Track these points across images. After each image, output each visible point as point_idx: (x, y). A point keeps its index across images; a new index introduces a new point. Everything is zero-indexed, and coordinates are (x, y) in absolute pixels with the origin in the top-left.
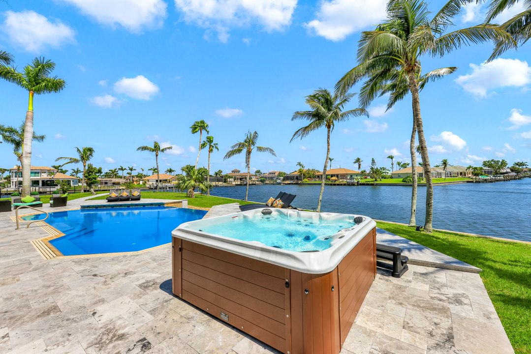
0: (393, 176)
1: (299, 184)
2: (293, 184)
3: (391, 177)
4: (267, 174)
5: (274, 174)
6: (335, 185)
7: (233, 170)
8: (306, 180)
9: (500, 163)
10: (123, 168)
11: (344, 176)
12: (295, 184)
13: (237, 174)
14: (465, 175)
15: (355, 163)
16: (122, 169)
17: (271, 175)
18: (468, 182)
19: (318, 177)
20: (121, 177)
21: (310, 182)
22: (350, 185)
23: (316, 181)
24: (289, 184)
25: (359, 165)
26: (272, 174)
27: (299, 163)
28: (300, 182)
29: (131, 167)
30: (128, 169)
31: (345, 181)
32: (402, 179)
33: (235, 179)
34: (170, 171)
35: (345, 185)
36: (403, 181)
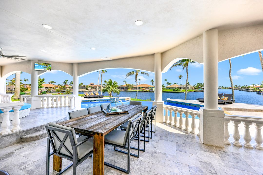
0: (167, 88)
1: (126, 91)
2: (123, 91)
3: (166, 89)
6: (144, 92)
7: (90, 83)
8: (129, 89)
9: (202, 84)
11: (147, 88)
13: (93, 85)
14: (192, 89)
15: (151, 82)
18: (195, 91)
19: (135, 88)
21: (131, 90)
22: (151, 92)
23: (134, 90)
24: (121, 91)
25: (153, 83)
27: (125, 81)
28: (126, 90)
31: (148, 90)
32: (173, 90)
33: (92, 88)
35: (149, 92)
36: (173, 91)
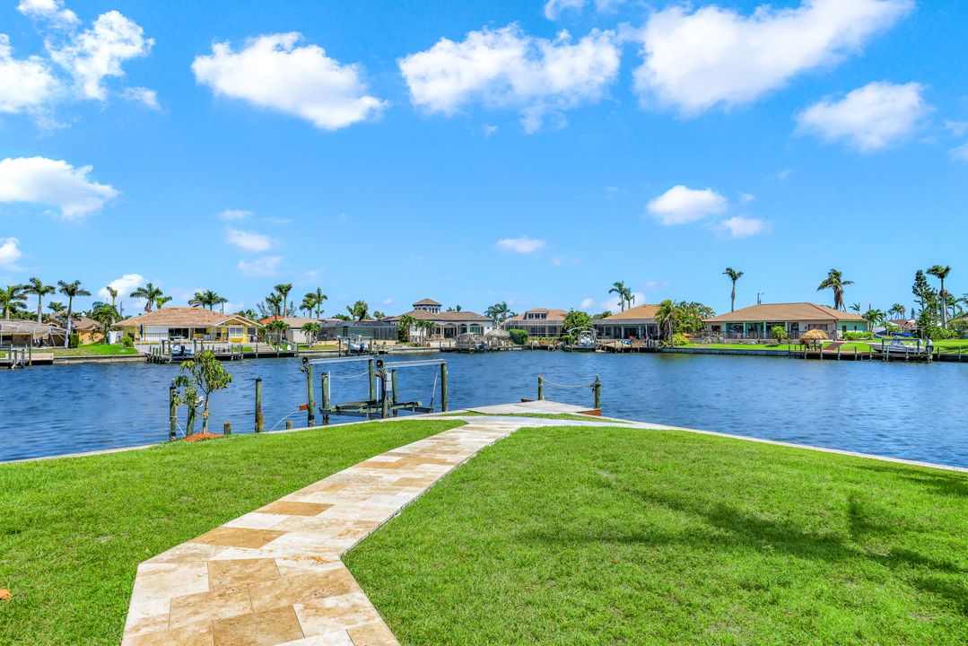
1: (658, 351)
2: (635, 350)
4: (519, 319)
5: (544, 316)
7: (416, 301)
8: (679, 339)
10: (43, 287)
12: (643, 350)
13: (435, 315)
16: (38, 289)
17: (534, 320)
19: (716, 328)
20: (34, 317)
21: (696, 346)
24: (627, 350)
26: (537, 316)
27: (619, 285)
28: (660, 344)
29: (69, 282)
30: (58, 288)
33: (430, 332)
34: (209, 300)
